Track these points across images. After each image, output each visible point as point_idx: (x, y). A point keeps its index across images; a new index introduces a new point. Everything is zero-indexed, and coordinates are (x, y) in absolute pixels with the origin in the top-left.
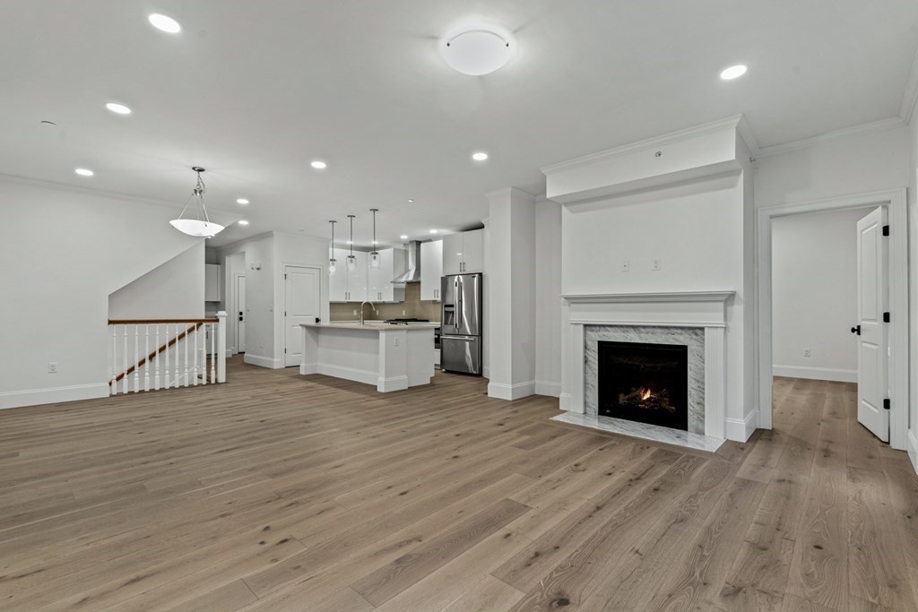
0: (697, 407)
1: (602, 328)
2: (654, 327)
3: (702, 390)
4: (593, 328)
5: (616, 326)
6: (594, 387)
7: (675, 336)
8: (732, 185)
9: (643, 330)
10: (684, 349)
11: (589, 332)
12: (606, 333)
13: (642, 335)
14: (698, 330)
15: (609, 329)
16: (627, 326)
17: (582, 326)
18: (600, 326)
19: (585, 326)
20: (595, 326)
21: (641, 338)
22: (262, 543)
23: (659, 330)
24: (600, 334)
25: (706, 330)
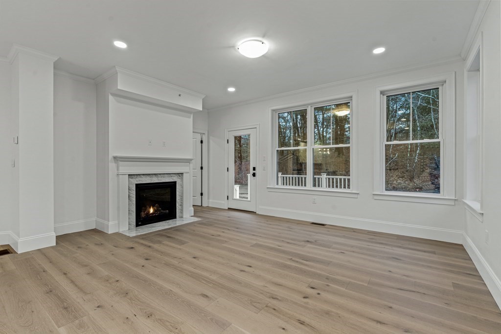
0: (180, 207)
1: (139, 176)
2: (164, 174)
3: (182, 199)
4: (133, 176)
5: (146, 174)
6: (133, 212)
7: (173, 178)
8: (190, 117)
9: (159, 176)
10: (175, 183)
11: (130, 179)
12: (140, 179)
13: (159, 178)
14: (180, 175)
15: (142, 176)
16: (152, 174)
17: (127, 176)
18: (137, 175)
19: (129, 175)
20: (134, 175)
21: (159, 180)
22: (319, 294)
23: (166, 175)
24: (137, 179)
25: (184, 174)
